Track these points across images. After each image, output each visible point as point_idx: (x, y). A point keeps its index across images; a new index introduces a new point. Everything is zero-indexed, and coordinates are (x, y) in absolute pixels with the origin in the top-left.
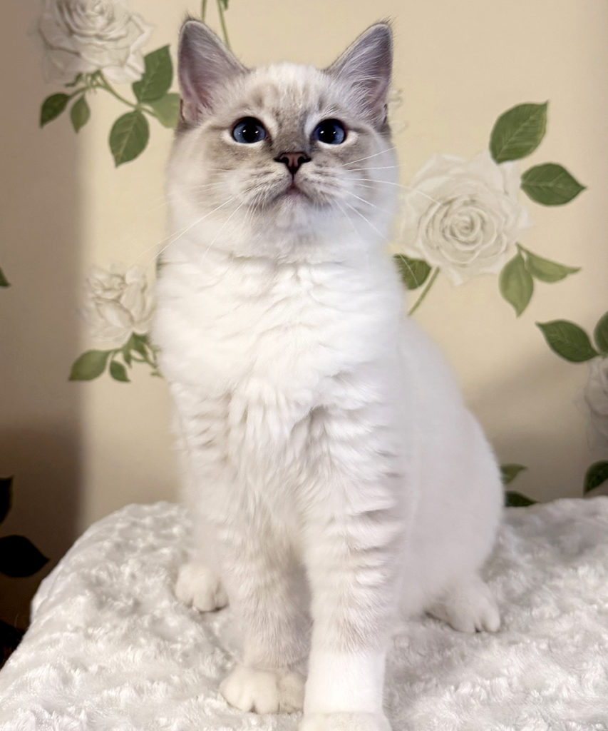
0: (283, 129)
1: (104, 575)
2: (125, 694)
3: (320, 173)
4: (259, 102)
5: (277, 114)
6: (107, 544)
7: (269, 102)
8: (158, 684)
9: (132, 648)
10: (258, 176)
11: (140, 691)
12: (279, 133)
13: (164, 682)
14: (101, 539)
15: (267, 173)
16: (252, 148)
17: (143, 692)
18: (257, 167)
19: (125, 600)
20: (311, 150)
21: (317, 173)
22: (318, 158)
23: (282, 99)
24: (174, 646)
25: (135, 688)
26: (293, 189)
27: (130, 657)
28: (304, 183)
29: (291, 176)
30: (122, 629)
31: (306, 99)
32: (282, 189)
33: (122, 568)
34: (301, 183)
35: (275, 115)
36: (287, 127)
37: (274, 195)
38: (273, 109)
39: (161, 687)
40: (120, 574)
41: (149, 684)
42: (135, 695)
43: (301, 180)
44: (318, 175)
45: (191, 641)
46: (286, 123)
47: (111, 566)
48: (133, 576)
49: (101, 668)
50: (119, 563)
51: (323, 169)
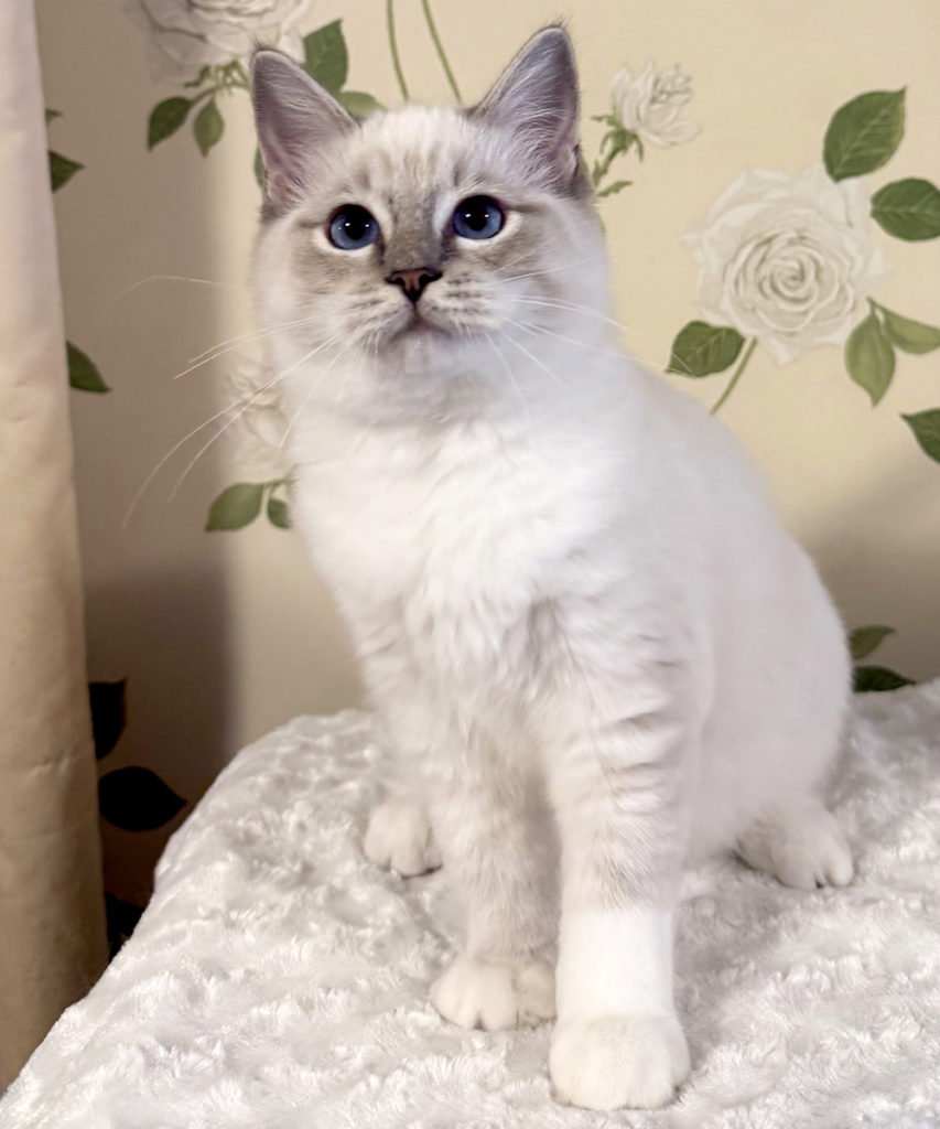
0: (400, 226)
1: (257, 828)
2: (285, 1011)
3: (457, 295)
4: (364, 180)
5: (391, 201)
6: (262, 780)
7: (378, 181)
8: (336, 993)
9: (297, 940)
10: (363, 305)
11: (307, 1005)
12: (395, 232)
13: (345, 989)
14: (255, 772)
15: (375, 302)
16: (355, 259)
17: (312, 1007)
18: (361, 292)
19: (288, 864)
20: (444, 258)
21: (450, 295)
22: (454, 269)
23: (396, 176)
24: (361, 933)
25: (300, 1003)
26: (417, 323)
27: (295, 952)
28: (433, 313)
29: (411, 306)
30: (282, 910)
31: (433, 170)
32: (400, 325)
33: (285, 816)
34: (428, 314)
35: (387, 201)
36: (405, 222)
37: (390, 334)
38: (384, 192)
39: (339, 998)
40: (282, 825)
41: (322, 995)
42: (300, 1013)
43: (428, 309)
44: (454, 299)
45: (388, 922)
46: (402, 216)
47: (268, 813)
48: (302, 827)
49: (249, 973)
50: (280, 807)
51: (463, 288)
